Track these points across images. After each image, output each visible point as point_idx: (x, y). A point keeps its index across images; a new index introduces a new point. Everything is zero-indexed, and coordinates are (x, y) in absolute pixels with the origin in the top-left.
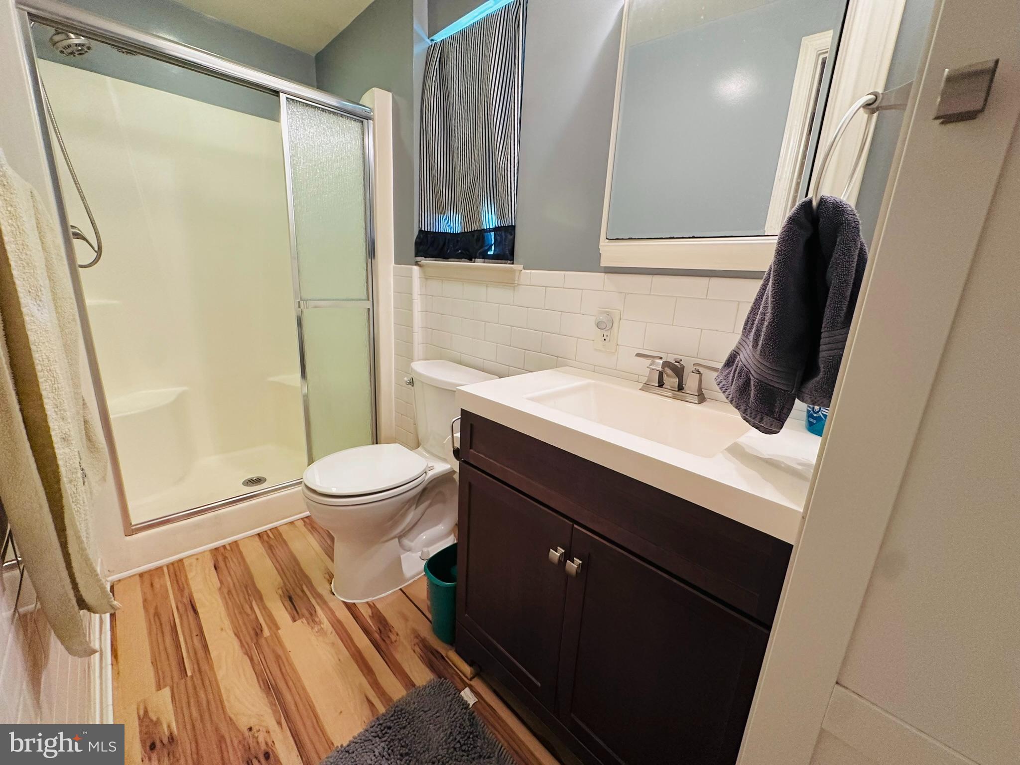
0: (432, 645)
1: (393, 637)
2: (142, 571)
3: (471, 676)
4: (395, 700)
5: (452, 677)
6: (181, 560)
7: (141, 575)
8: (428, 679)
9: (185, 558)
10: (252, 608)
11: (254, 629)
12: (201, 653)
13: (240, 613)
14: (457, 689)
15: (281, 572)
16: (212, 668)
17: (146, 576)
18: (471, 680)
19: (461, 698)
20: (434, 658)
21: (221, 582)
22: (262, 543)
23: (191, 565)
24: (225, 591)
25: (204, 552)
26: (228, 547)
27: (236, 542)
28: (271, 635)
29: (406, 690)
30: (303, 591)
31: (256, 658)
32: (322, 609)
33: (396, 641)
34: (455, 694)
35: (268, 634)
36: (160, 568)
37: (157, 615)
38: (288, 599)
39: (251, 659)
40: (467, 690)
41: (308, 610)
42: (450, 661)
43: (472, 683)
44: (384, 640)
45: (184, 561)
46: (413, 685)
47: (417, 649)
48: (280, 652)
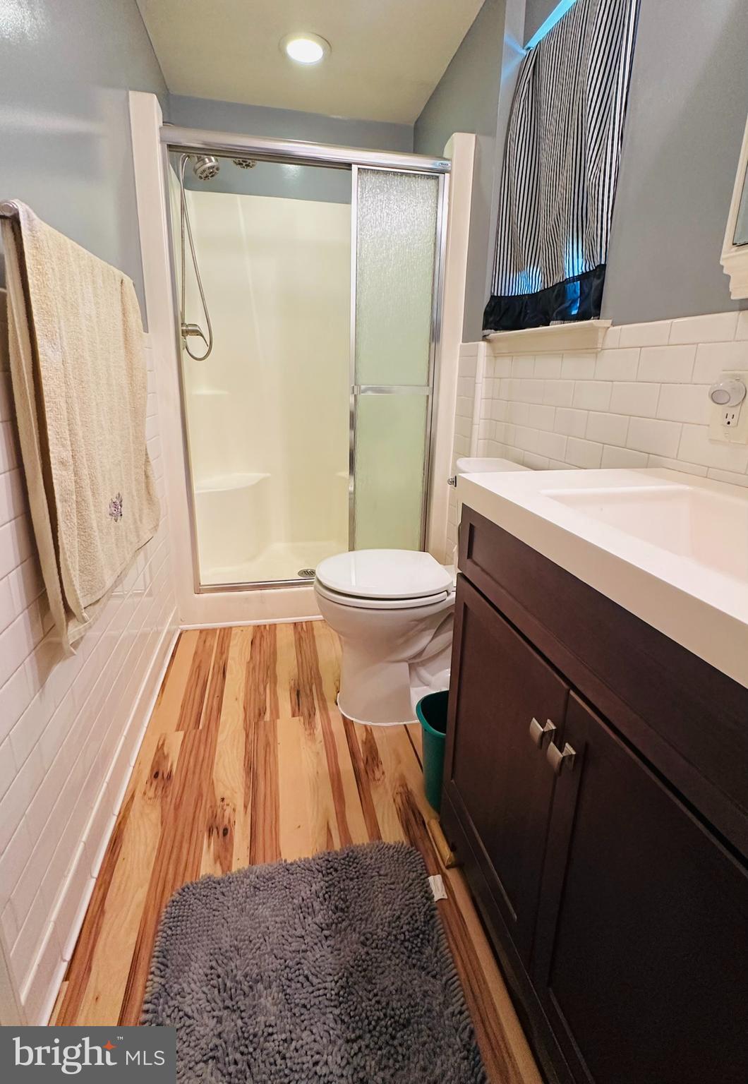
0: (417, 803)
1: (378, 774)
2: (203, 628)
3: (450, 863)
4: (354, 843)
5: (427, 852)
6: (231, 628)
7: (201, 631)
8: (398, 839)
9: (236, 627)
10: (265, 689)
11: (259, 710)
12: (215, 712)
13: (255, 690)
14: (426, 869)
15: (300, 665)
16: (217, 730)
17: (204, 633)
18: (448, 867)
19: (427, 884)
20: (413, 819)
21: (251, 658)
22: (295, 633)
23: (236, 634)
24: (251, 666)
25: (249, 626)
26: (267, 627)
27: (275, 625)
28: (270, 721)
29: (370, 839)
30: (311, 690)
31: (251, 737)
32: (321, 714)
33: (379, 780)
34: (421, 874)
35: (268, 719)
36: (214, 630)
37: (199, 667)
38: (296, 693)
39: (247, 736)
40: (438, 878)
41: (309, 711)
42: (431, 832)
43: (448, 873)
44: (367, 773)
45: (233, 629)
46: (379, 838)
47: (398, 799)
48: (271, 740)
